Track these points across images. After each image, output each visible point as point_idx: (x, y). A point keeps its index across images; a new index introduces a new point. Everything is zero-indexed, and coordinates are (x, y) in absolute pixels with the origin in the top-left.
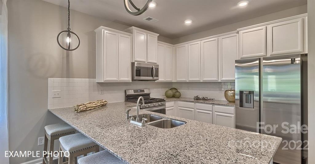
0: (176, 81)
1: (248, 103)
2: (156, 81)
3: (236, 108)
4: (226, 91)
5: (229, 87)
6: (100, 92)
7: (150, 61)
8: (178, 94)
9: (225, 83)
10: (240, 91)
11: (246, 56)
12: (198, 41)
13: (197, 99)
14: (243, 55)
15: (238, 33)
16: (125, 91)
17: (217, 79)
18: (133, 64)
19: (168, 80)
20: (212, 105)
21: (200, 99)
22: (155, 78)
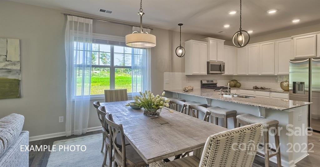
0: (237, 75)
1: (300, 90)
2: (222, 75)
3: (290, 94)
4: (282, 82)
5: (285, 79)
6: (187, 81)
7: (219, 60)
8: (238, 84)
9: (281, 76)
10: (293, 82)
11: (298, 56)
12: (258, 44)
13: (256, 88)
14: (296, 55)
15: (292, 38)
16: (201, 81)
17: (274, 74)
18: (208, 63)
19: (231, 73)
20: (269, 93)
21: (259, 89)
22: (223, 72)
